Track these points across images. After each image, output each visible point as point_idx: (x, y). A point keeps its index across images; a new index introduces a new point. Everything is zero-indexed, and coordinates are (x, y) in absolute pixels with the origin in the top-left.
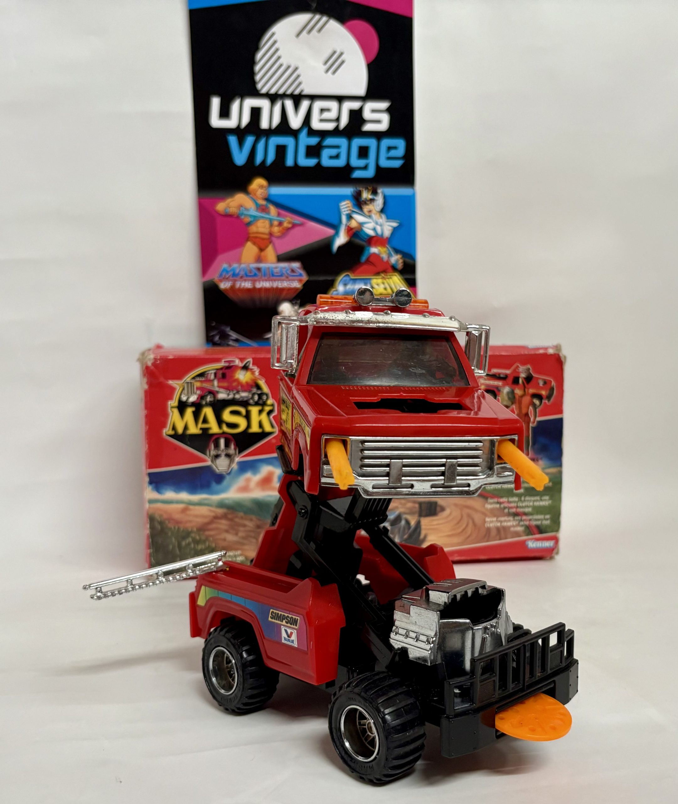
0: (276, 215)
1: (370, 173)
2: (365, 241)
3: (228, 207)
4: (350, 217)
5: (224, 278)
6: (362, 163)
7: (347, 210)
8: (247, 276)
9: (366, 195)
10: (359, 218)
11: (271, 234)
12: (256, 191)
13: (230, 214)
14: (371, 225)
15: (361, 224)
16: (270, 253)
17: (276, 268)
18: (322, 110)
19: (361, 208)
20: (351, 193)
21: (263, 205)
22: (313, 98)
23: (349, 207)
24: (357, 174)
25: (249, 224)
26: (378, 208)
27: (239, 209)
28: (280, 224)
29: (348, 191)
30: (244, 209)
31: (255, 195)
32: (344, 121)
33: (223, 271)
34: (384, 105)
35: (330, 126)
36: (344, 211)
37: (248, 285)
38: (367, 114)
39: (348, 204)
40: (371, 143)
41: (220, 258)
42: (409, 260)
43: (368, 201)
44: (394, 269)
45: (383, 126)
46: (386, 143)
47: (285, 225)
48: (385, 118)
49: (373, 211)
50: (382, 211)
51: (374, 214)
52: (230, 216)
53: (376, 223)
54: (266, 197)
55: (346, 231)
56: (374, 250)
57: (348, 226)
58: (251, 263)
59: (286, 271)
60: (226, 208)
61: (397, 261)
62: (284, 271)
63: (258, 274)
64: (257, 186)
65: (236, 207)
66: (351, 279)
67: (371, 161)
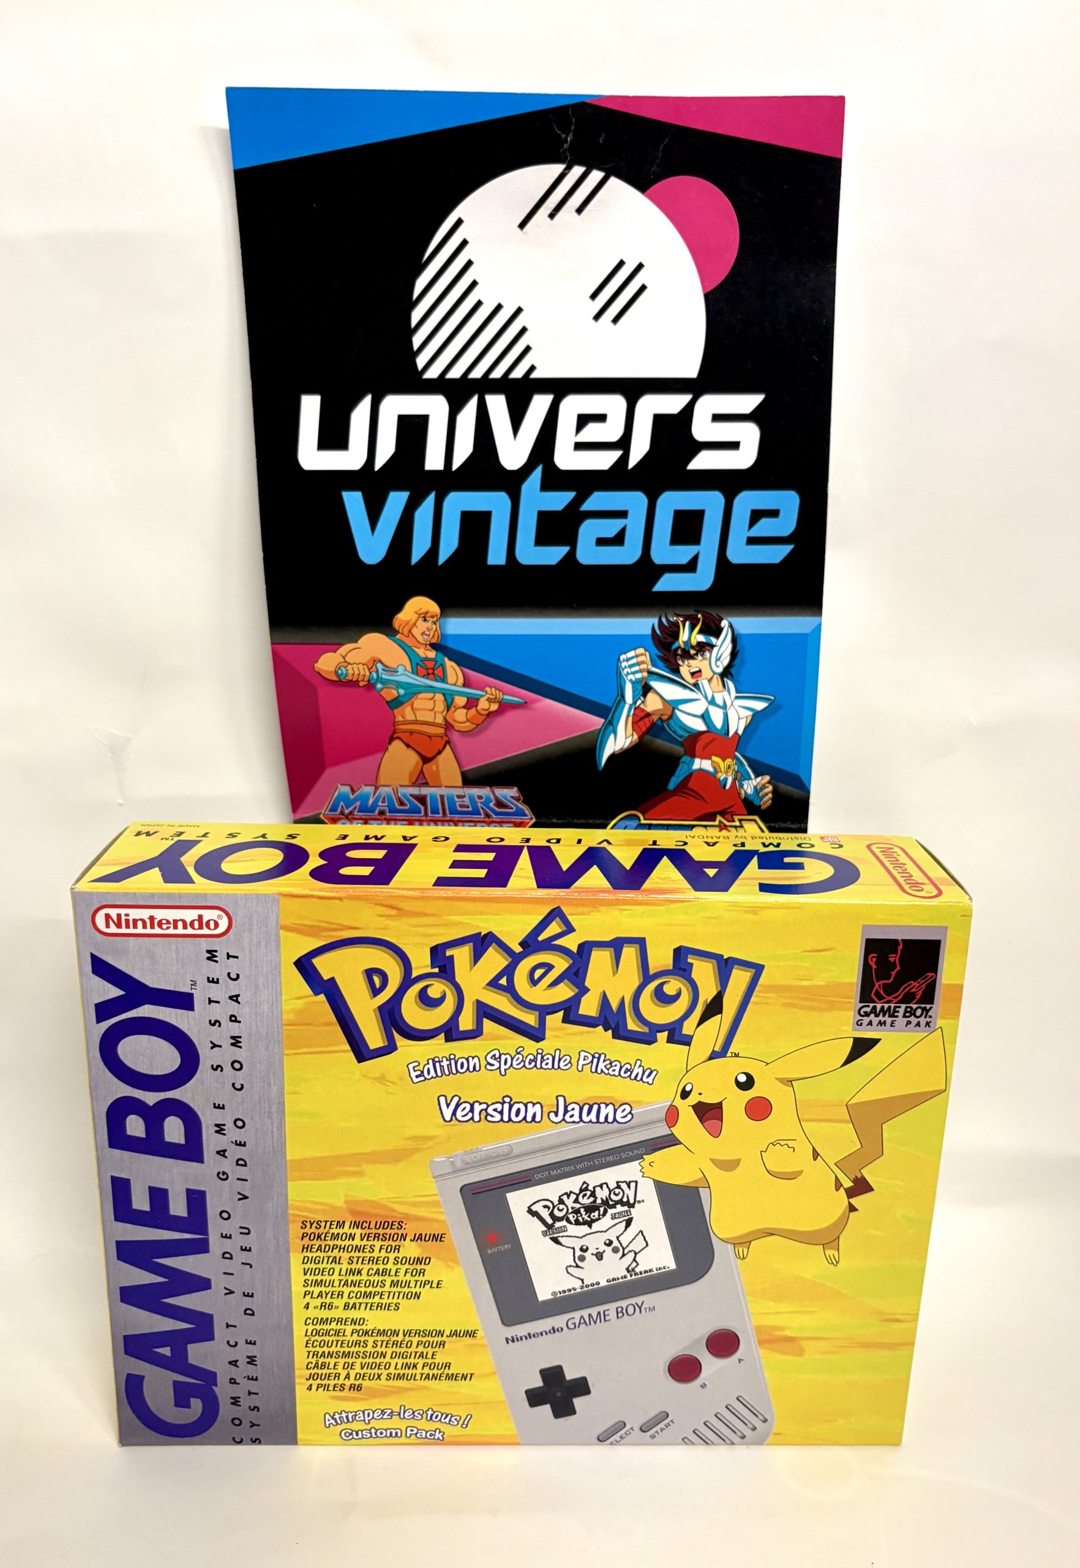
0: (461, 680)
1: (702, 580)
2: (682, 744)
3: (346, 662)
4: (646, 689)
5: (341, 814)
6: (683, 554)
7: (641, 671)
8: (392, 812)
9: (687, 635)
10: (669, 691)
11: (448, 726)
12: (411, 625)
13: (349, 678)
14: (699, 707)
15: (672, 706)
16: (447, 766)
17: (458, 797)
18: (583, 420)
19: (676, 670)
20: (652, 629)
21: (427, 659)
22: (561, 388)
23: (643, 662)
24: (667, 583)
25: (397, 702)
26: (719, 663)
27: (372, 668)
28: (471, 703)
29: (644, 625)
30: (382, 668)
31: (410, 631)
32: (640, 447)
33: (337, 800)
34: (749, 402)
35: (604, 461)
36: (634, 673)
38: (702, 429)
39: (642, 655)
40: (710, 502)
41: (330, 773)
42: (788, 788)
43: (693, 647)
44: (750, 807)
45: (744, 458)
46: (747, 501)
47: (483, 704)
48: (749, 436)
49: (707, 673)
50: (726, 673)
51: (710, 681)
52: (353, 684)
53: (712, 702)
54: (434, 641)
55: (630, 719)
56: (702, 764)
57: (640, 709)
58: (404, 787)
59: (486, 804)
60: (340, 666)
61: (759, 790)
62: (479, 803)
63: (419, 807)
64: (417, 613)
65: (364, 665)
66: (642, 825)
67: (708, 547)
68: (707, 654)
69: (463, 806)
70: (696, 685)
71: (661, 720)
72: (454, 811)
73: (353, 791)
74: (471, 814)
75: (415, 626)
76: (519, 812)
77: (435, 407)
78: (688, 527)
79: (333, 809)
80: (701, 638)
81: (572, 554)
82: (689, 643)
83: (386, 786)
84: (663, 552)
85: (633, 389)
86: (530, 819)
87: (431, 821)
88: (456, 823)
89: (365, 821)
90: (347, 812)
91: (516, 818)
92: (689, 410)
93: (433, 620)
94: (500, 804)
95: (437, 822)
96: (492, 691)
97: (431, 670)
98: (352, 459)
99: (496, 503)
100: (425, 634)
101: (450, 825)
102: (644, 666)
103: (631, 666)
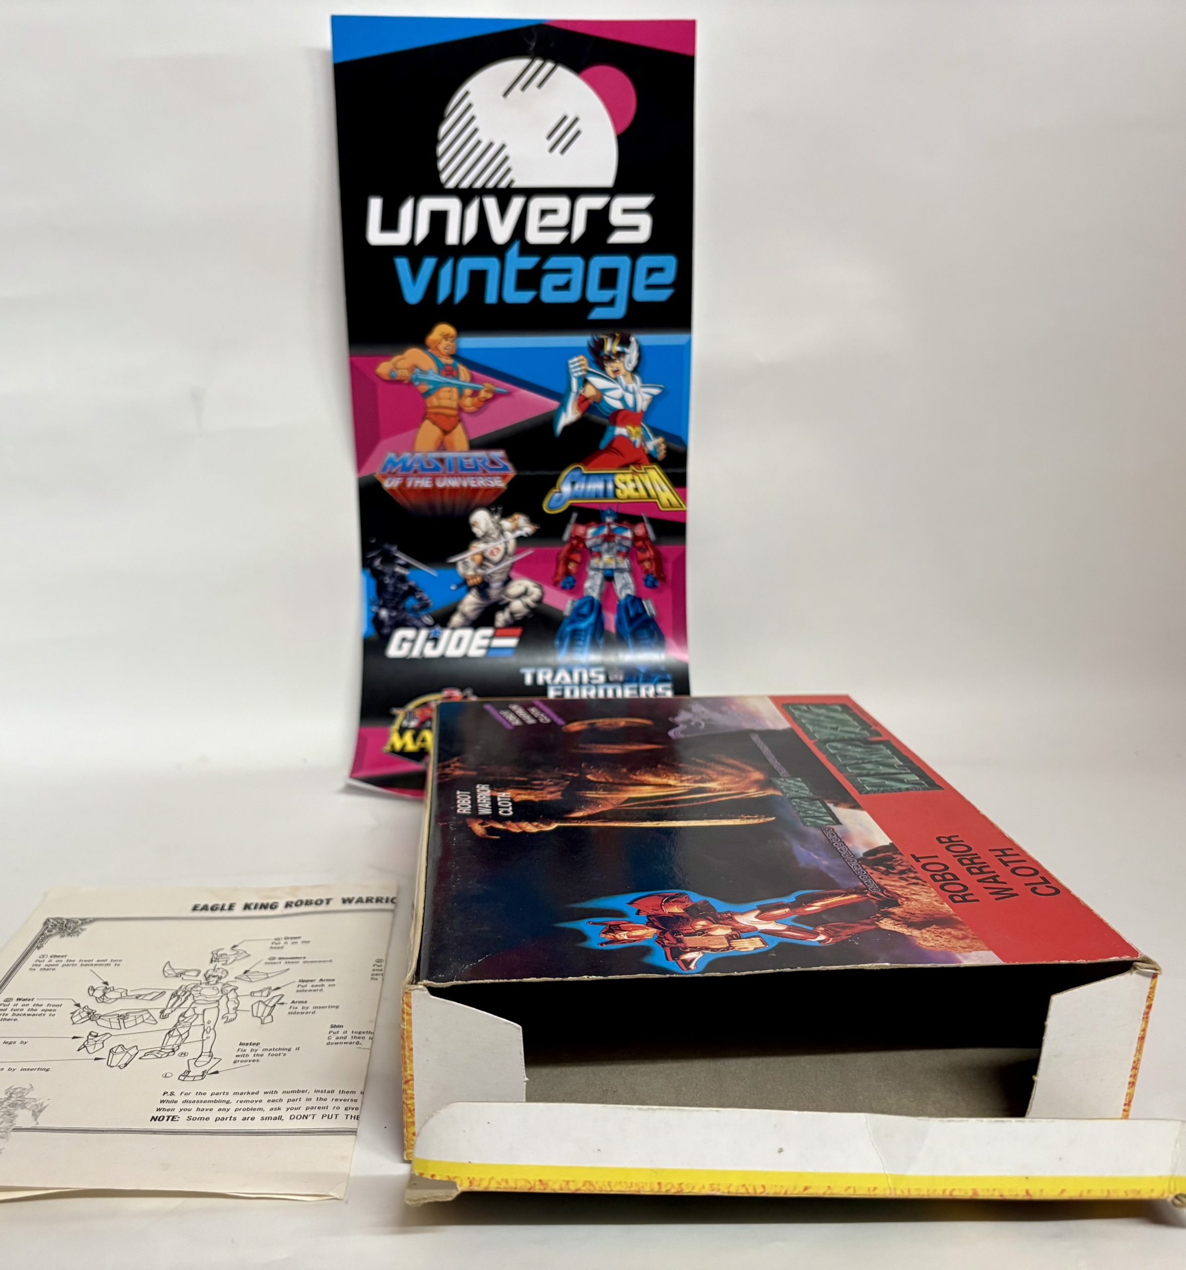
0: (468, 378)
1: (619, 311)
2: (608, 418)
3: (396, 367)
4: (584, 382)
5: (389, 473)
6: (606, 295)
7: (581, 371)
8: (423, 469)
9: (610, 346)
10: (599, 383)
11: (460, 409)
12: (437, 342)
13: (398, 378)
14: (618, 393)
15: (602, 392)
16: (459, 437)
17: (467, 458)
18: (544, 213)
19: (603, 368)
20: (588, 344)
21: (447, 365)
22: (529, 193)
23: (583, 365)
24: (597, 314)
25: (428, 394)
26: (630, 365)
27: (412, 371)
28: (475, 393)
29: (583, 340)
30: (419, 371)
31: (437, 348)
32: (579, 229)
33: (388, 462)
34: (644, 201)
35: (556, 238)
36: (576, 372)
37: (425, 483)
38: (616, 217)
39: (583, 360)
40: (622, 263)
41: (383, 443)
42: (675, 446)
43: (614, 355)
44: (652, 459)
45: (642, 236)
46: (645, 262)
47: (483, 394)
48: (645, 222)
49: (623, 371)
50: (635, 371)
51: (625, 376)
52: (399, 382)
53: (626, 390)
54: (452, 353)
55: (576, 403)
56: (620, 431)
57: (581, 395)
58: (431, 452)
59: (483, 463)
60: (392, 370)
61: (656, 447)
62: (479, 463)
63: (440, 467)
64: (441, 335)
65: (408, 369)
66: (583, 474)
67: (621, 291)
68: (622, 359)
69: (469, 465)
70: (616, 379)
71: (595, 402)
72: (463, 469)
73: (398, 455)
74: (474, 470)
75: (439, 343)
76: (505, 468)
77: (452, 205)
78: (609, 278)
79: (384, 469)
80: (618, 348)
81: (537, 298)
82: (611, 352)
83: (419, 452)
84: (595, 294)
85: (573, 194)
86: (512, 473)
87: (448, 476)
88: (464, 477)
89: (405, 478)
90: (394, 470)
91: (503, 472)
92: (607, 208)
93: (451, 339)
94: (493, 462)
95: (452, 476)
96: (487, 385)
97: (450, 372)
98: (400, 238)
99: (490, 264)
100: (445, 349)
101: (460, 478)
102: (582, 368)
103: (574, 368)
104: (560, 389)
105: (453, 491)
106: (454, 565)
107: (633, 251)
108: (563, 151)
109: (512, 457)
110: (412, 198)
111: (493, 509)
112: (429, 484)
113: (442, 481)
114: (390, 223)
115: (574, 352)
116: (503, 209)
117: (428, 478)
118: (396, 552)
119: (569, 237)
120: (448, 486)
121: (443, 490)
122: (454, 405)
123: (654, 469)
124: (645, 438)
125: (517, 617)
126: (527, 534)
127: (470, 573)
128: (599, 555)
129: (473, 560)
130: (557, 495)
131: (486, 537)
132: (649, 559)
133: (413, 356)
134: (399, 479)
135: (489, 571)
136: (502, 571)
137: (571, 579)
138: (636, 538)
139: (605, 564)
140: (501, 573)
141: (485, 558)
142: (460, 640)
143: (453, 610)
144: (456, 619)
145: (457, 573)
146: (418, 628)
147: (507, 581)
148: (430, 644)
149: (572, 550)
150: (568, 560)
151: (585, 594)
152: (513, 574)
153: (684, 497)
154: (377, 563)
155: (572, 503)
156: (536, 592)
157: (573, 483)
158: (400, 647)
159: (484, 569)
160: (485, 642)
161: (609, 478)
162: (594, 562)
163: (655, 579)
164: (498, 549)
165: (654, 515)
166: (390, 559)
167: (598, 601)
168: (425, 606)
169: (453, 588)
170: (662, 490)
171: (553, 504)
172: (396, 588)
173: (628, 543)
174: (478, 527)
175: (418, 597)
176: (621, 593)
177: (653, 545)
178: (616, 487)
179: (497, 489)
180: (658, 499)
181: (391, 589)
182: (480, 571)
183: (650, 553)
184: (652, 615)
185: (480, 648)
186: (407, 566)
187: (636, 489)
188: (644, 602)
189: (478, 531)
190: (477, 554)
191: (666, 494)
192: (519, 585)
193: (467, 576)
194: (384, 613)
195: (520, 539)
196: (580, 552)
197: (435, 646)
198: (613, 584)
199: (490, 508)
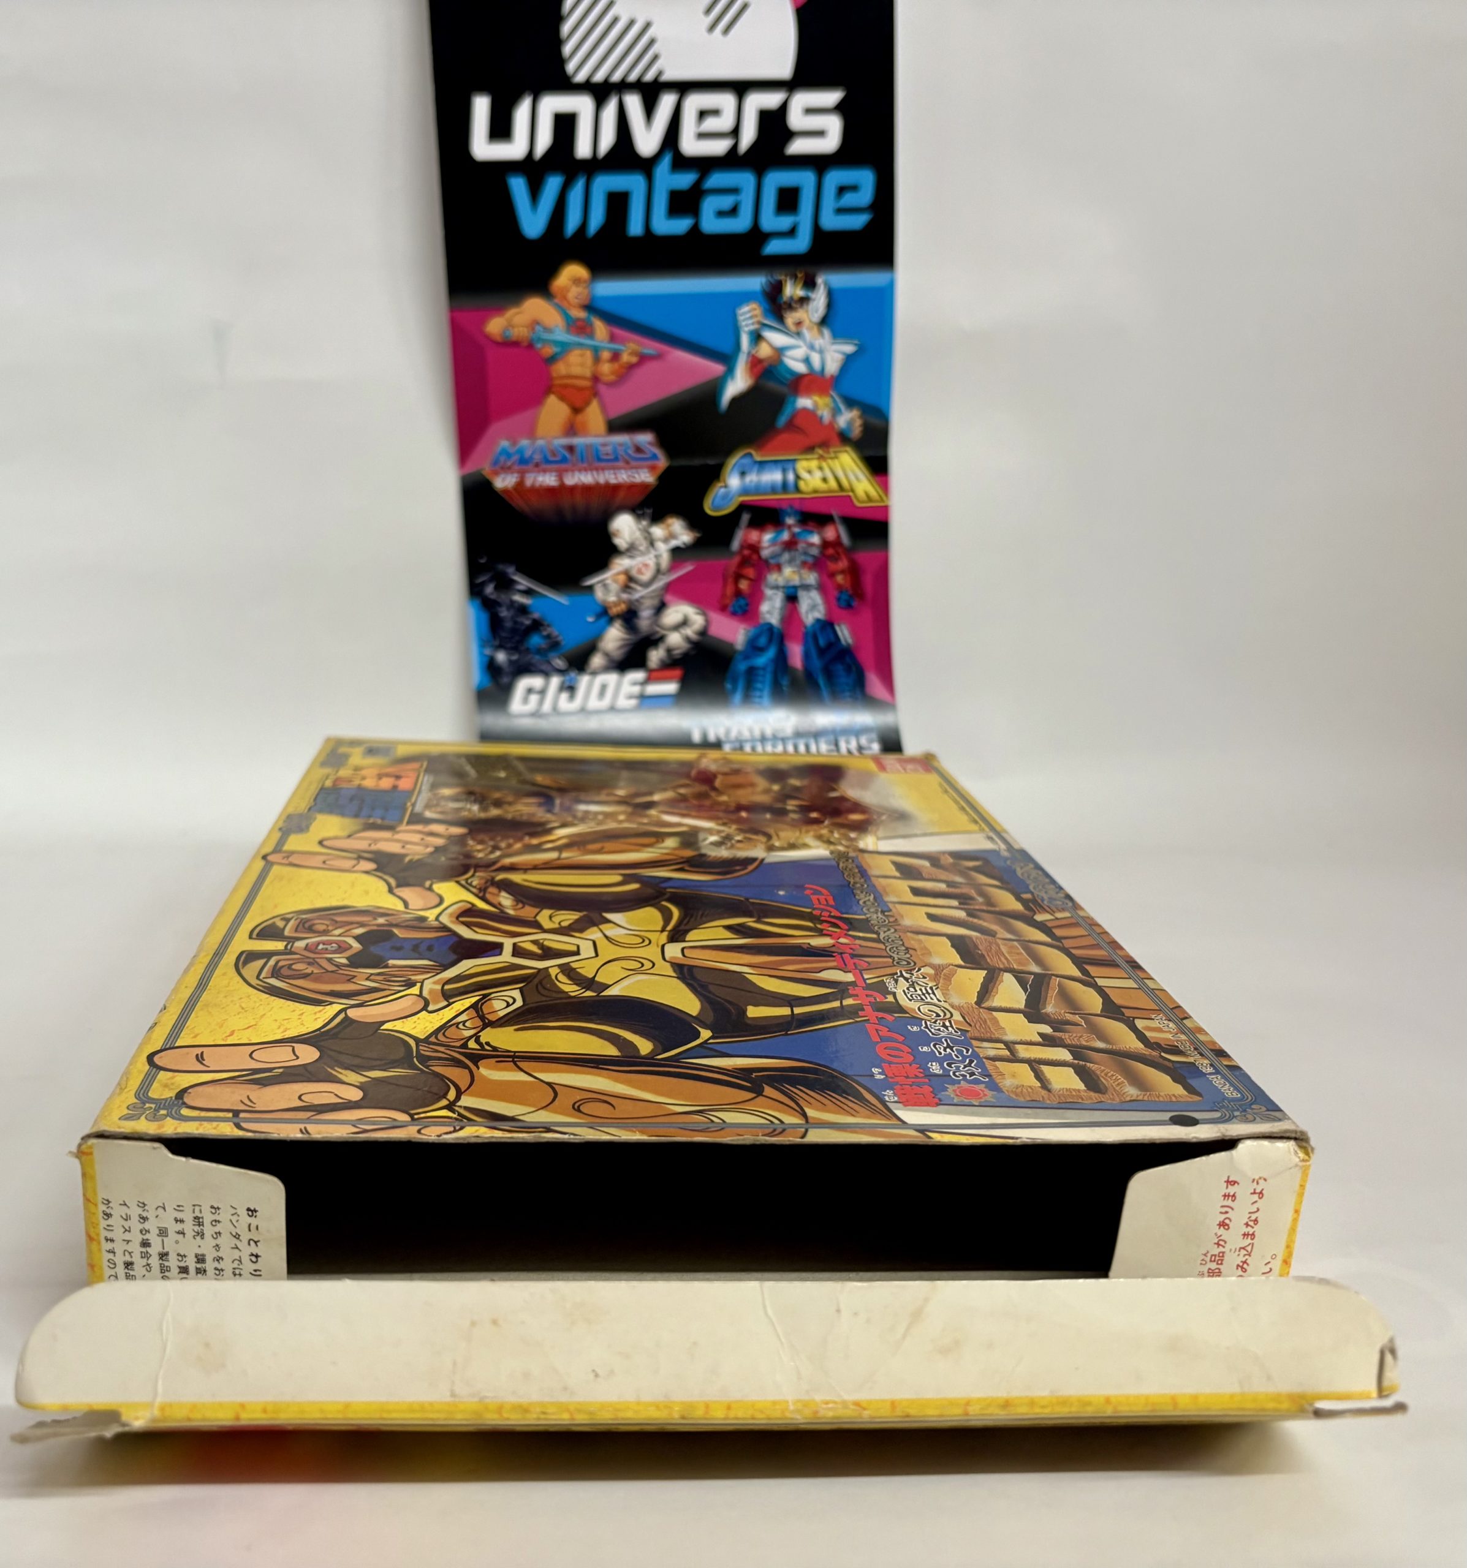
0: (607, 337)
1: (801, 244)
2: (788, 385)
3: (511, 326)
4: (758, 338)
5: (502, 468)
6: (784, 222)
7: (753, 323)
8: (548, 462)
9: (792, 290)
10: (776, 338)
11: (596, 379)
12: (566, 290)
13: (514, 339)
14: (801, 352)
15: (780, 351)
16: (594, 416)
17: (604, 445)
18: (703, 114)
19: (781, 319)
20: (763, 287)
21: (579, 320)
22: (684, 88)
23: (756, 316)
24: (774, 247)
26: (817, 315)
27: (533, 329)
28: (616, 356)
30: (542, 329)
31: (565, 298)
32: (749, 135)
33: (500, 454)
34: (831, 97)
35: (719, 147)
36: (747, 325)
37: (549, 480)
38: (796, 119)
39: (755, 309)
40: (805, 179)
41: (494, 428)
42: (874, 421)
43: (796, 301)
44: (844, 438)
45: (830, 143)
46: (835, 178)
47: (626, 358)
48: (834, 126)
49: (807, 323)
50: (824, 322)
51: (809, 329)
52: (515, 344)
53: (813, 348)
54: (586, 302)
55: (749, 365)
56: (804, 402)
57: (753, 356)
58: (556, 438)
59: (625, 451)
60: (506, 328)
61: (850, 423)
62: (621, 452)
63: (567, 459)
64: (569, 280)
65: (527, 327)
66: (756, 462)
67: (804, 217)
68: (805, 306)
69: (607, 454)
70: (798, 334)
71: (771, 366)
72: (599, 460)
73: (514, 443)
74: (613, 460)
75: (568, 291)
76: (655, 457)
77: (581, 105)
78: (788, 200)
79: (495, 463)
80: (800, 293)
81: (695, 229)
82: (791, 298)
83: (542, 438)
84: (770, 221)
85: (741, 88)
86: (663, 463)
87: (580, 470)
88: (600, 472)
89: (522, 474)
90: (509, 463)
91: (649, 463)
92: (783, 108)
93: (584, 285)
94: (638, 449)
95: (586, 470)
96: (632, 346)
97: (581, 328)
98: (514, 150)
99: (632, 183)
100: (577, 298)
101: (595, 473)
102: (755, 320)
103: (744, 320)
104: (725, 347)
105: (587, 489)
106: (590, 588)
107: (819, 163)
108: (727, 30)
109: (663, 442)
110: (529, 95)
111: (640, 512)
112: (555, 480)
113: (573, 476)
114: (501, 129)
115: (745, 297)
116: (649, 108)
117: (554, 474)
118: (515, 574)
119: (735, 147)
120: (580, 483)
121: (573, 489)
122: (588, 373)
123: (846, 451)
124: (836, 412)
125: (677, 654)
126: (684, 544)
127: (612, 598)
128: (779, 568)
129: (615, 581)
130: (723, 490)
131: (631, 550)
132: (842, 572)
133: (534, 307)
134: (516, 475)
135: (637, 596)
136: (653, 594)
137: (742, 602)
138: (825, 544)
139: (788, 581)
140: (652, 598)
141: (631, 579)
142: (604, 688)
143: (591, 649)
144: (597, 661)
145: (595, 601)
146: (546, 674)
147: (661, 607)
148: (564, 696)
149: (744, 562)
150: (738, 577)
151: (762, 621)
152: (668, 598)
153: (885, 486)
154: (489, 589)
155: (743, 501)
156: (698, 620)
157: (743, 474)
158: (525, 700)
159: (630, 593)
160: (636, 689)
161: (790, 466)
162: (773, 578)
163: (850, 596)
164: (646, 565)
165: (849, 513)
166: (505, 584)
167: (778, 629)
168: (554, 645)
169: (590, 619)
170: (857, 479)
171: (718, 501)
172: (516, 623)
173: (815, 552)
174: (620, 538)
175: (545, 633)
176: (807, 617)
177: (848, 552)
178: (798, 477)
179: (644, 486)
180: (852, 490)
181: (508, 624)
182: (625, 596)
183: (843, 564)
184: (849, 645)
185: (630, 697)
186: (528, 592)
187: (825, 480)
188: (837, 628)
189: (620, 542)
190: (618, 574)
191: (862, 485)
192: (677, 612)
193: (609, 603)
194: (501, 657)
195: (676, 552)
196: (753, 566)
197: (572, 697)
198: (797, 605)
199: (636, 510)
